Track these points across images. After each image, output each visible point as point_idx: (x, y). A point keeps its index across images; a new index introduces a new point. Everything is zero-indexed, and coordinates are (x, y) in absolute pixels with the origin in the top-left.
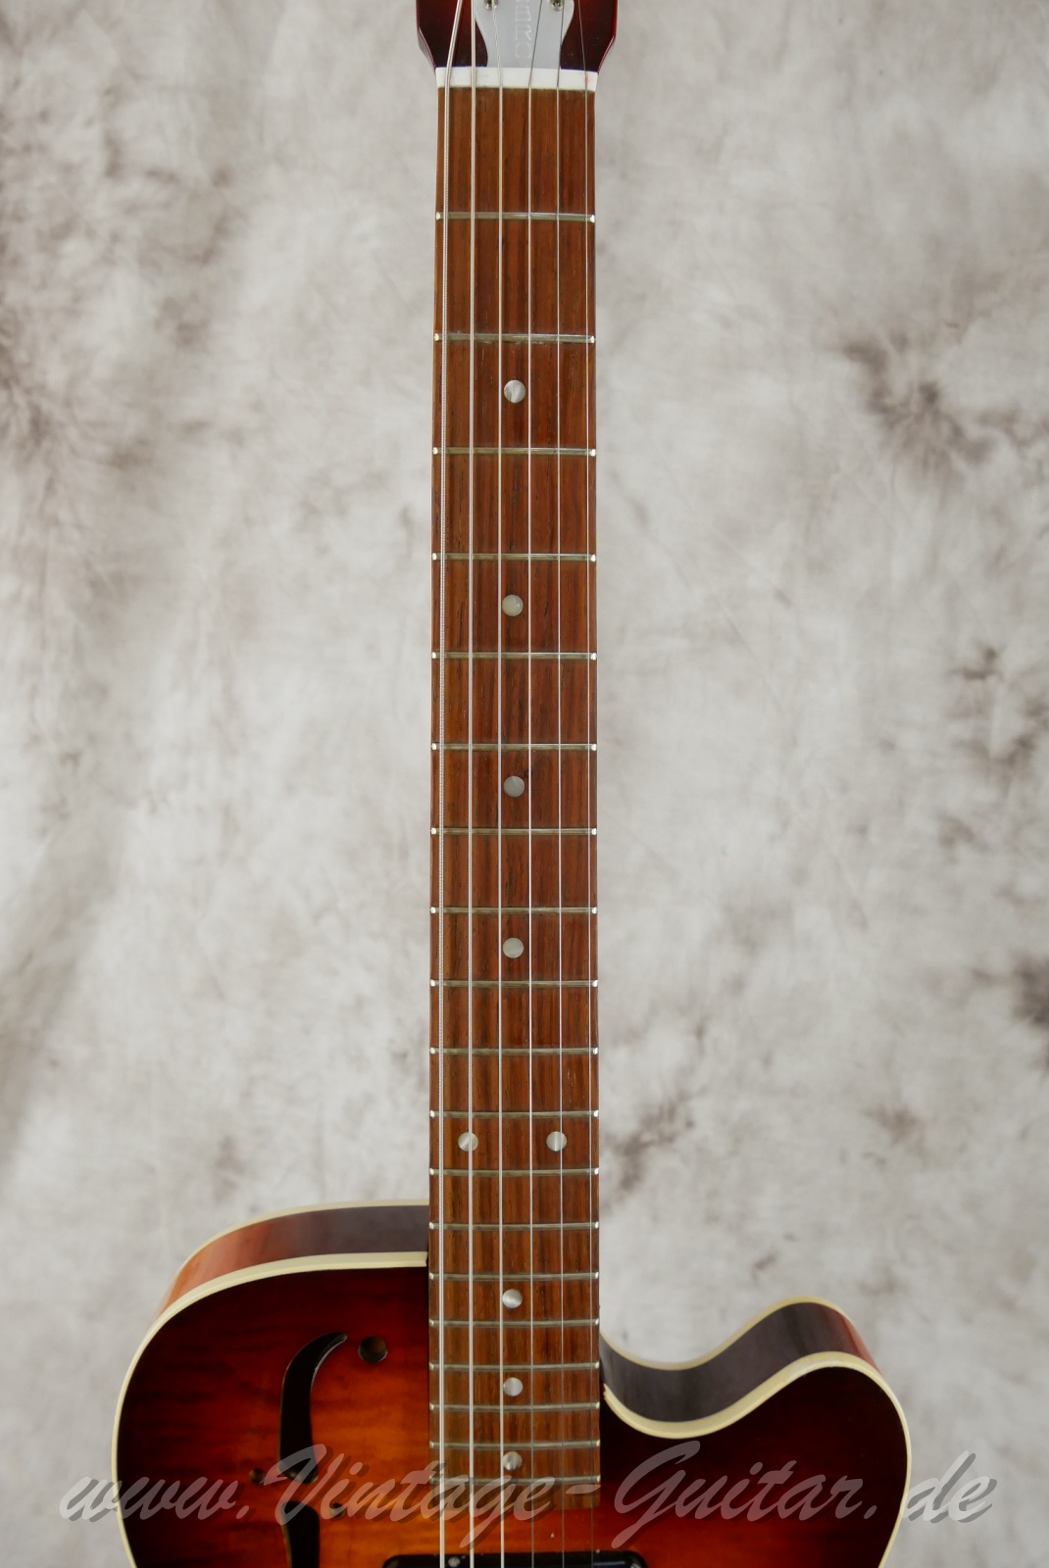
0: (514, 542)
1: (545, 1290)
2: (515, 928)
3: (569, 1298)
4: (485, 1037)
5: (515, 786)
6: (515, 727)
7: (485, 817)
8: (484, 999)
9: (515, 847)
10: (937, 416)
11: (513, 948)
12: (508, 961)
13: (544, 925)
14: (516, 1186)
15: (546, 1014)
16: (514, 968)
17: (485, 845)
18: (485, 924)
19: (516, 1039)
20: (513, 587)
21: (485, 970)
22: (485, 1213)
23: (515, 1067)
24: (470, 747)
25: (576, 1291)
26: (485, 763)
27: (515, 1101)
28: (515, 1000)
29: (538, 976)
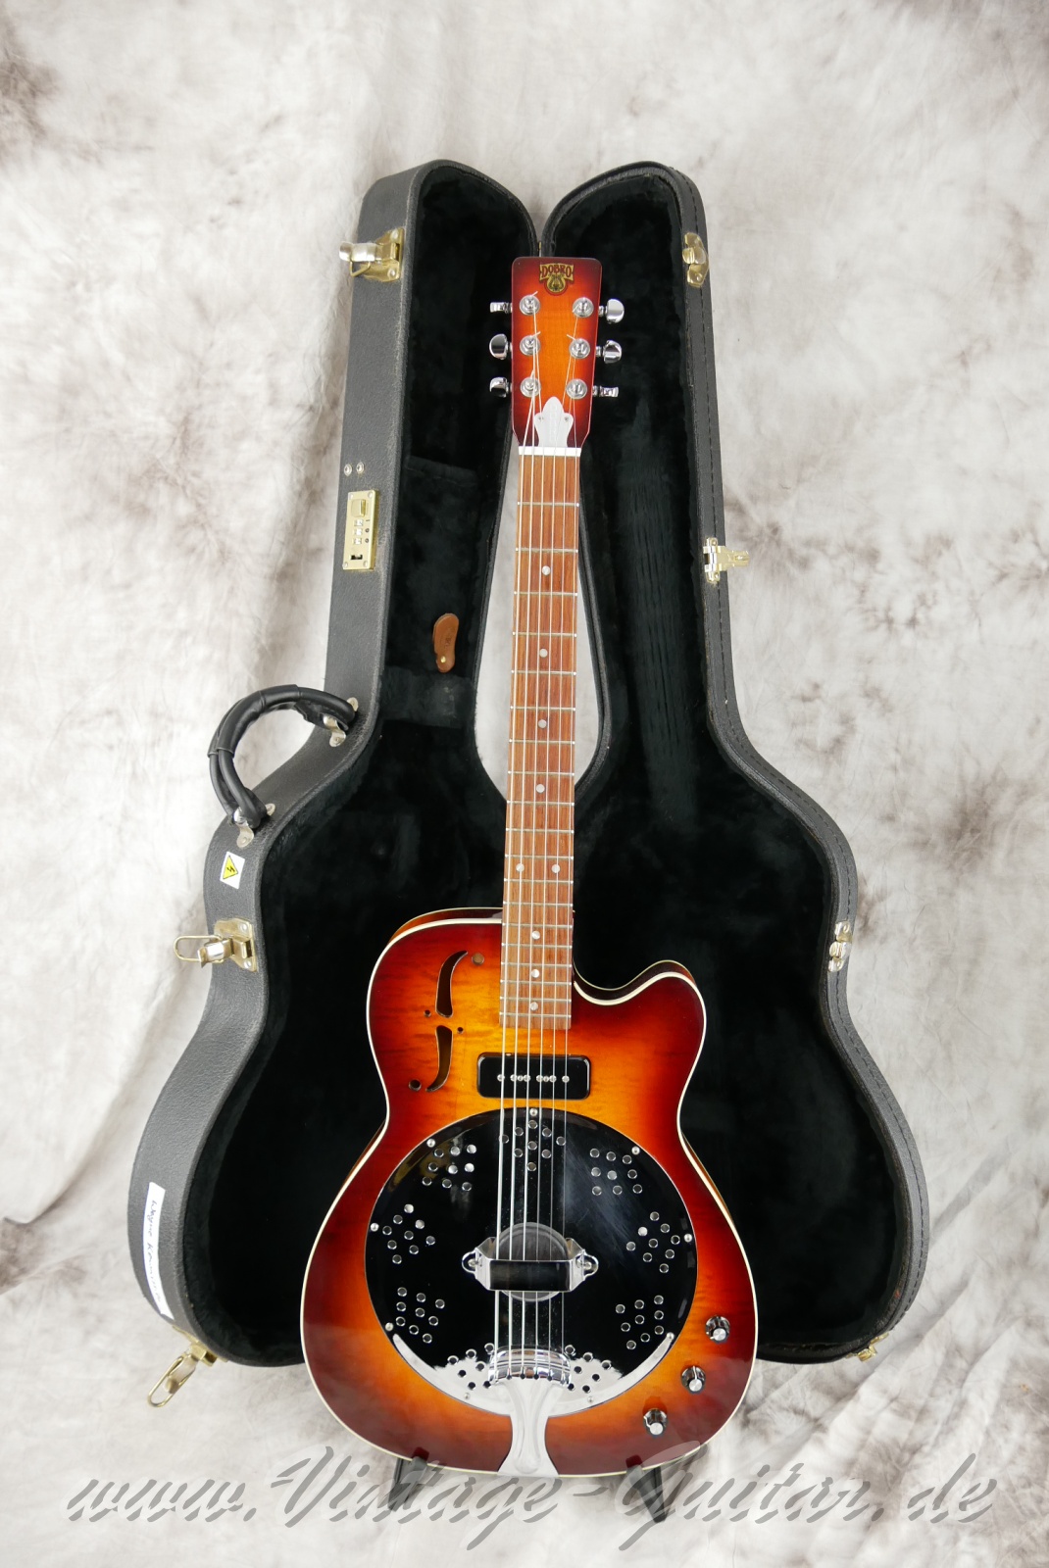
0: (545, 628)
1: (549, 932)
2: (541, 781)
3: (559, 936)
4: (528, 824)
5: (543, 724)
6: (543, 699)
7: (530, 735)
8: (528, 809)
9: (542, 748)
10: (778, 544)
11: (540, 789)
12: (538, 794)
13: (553, 780)
14: (539, 887)
15: (553, 816)
16: (540, 797)
17: (530, 747)
18: (529, 778)
19: (540, 826)
20: (544, 646)
21: (529, 797)
22: (526, 898)
23: (539, 837)
24: (525, 708)
25: (562, 933)
26: (531, 714)
27: (539, 852)
28: (540, 810)
29: (550, 800)
